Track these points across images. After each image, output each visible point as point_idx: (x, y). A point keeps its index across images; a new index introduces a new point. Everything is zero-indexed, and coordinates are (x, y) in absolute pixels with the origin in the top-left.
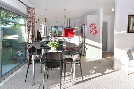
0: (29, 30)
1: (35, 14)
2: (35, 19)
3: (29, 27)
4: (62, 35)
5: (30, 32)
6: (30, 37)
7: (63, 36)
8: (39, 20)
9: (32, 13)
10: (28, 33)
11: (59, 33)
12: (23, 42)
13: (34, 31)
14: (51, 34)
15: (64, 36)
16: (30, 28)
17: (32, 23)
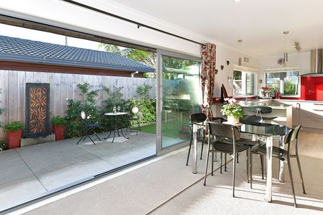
0: (203, 84)
1: (214, 54)
2: (214, 64)
3: (204, 79)
4: (297, 94)
5: (206, 88)
6: (206, 97)
7: (299, 96)
8: (228, 63)
9: (209, 54)
10: (203, 89)
11: (287, 90)
12: (196, 104)
13: (213, 86)
14: (262, 90)
15: (301, 98)
16: (206, 80)
17: (208, 71)
